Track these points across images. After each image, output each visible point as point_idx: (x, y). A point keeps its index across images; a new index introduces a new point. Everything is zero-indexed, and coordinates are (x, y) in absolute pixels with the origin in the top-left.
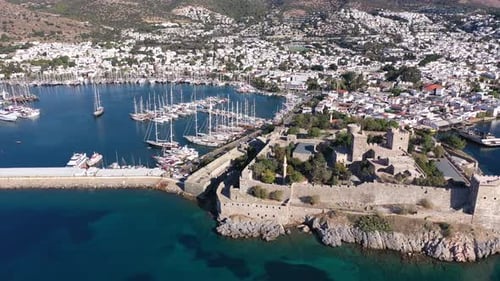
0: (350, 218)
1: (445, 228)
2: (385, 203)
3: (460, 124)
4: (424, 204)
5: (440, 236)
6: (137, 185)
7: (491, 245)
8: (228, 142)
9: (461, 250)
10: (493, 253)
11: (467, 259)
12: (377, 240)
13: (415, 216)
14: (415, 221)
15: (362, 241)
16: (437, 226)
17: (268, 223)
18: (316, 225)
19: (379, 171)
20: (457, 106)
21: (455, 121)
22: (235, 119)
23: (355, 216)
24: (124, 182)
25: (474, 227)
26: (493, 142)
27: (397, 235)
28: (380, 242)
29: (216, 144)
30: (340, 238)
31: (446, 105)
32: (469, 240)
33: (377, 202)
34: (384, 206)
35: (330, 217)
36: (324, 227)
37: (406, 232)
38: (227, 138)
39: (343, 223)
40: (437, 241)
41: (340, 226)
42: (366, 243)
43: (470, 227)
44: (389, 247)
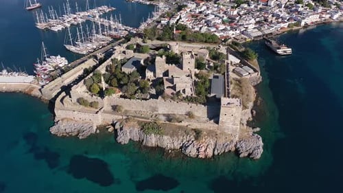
0: (139, 123)
1: (198, 133)
2: (165, 113)
3: (271, 34)
4: (190, 115)
5: (193, 140)
6: (13, 90)
7: (226, 146)
8: (95, 50)
9: (203, 149)
10: (226, 151)
11: (206, 156)
12: (152, 140)
13: (180, 124)
14: (180, 127)
15: (143, 141)
16: (193, 131)
17: (86, 125)
18: (117, 126)
19: (167, 88)
20: (278, 17)
21: (267, 32)
22: (110, 28)
23: (142, 122)
24: (4, 88)
25: (219, 132)
26: (285, 52)
27: (165, 137)
28: (154, 142)
29: (85, 53)
30: (129, 137)
31: (270, 16)
32: (212, 142)
33: (160, 112)
34: (164, 115)
35: (126, 122)
36: (121, 129)
37: (172, 136)
38: (95, 47)
39: (133, 127)
40: (191, 142)
41: (131, 128)
42: (144, 142)
43: (216, 132)
44: (159, 145)
